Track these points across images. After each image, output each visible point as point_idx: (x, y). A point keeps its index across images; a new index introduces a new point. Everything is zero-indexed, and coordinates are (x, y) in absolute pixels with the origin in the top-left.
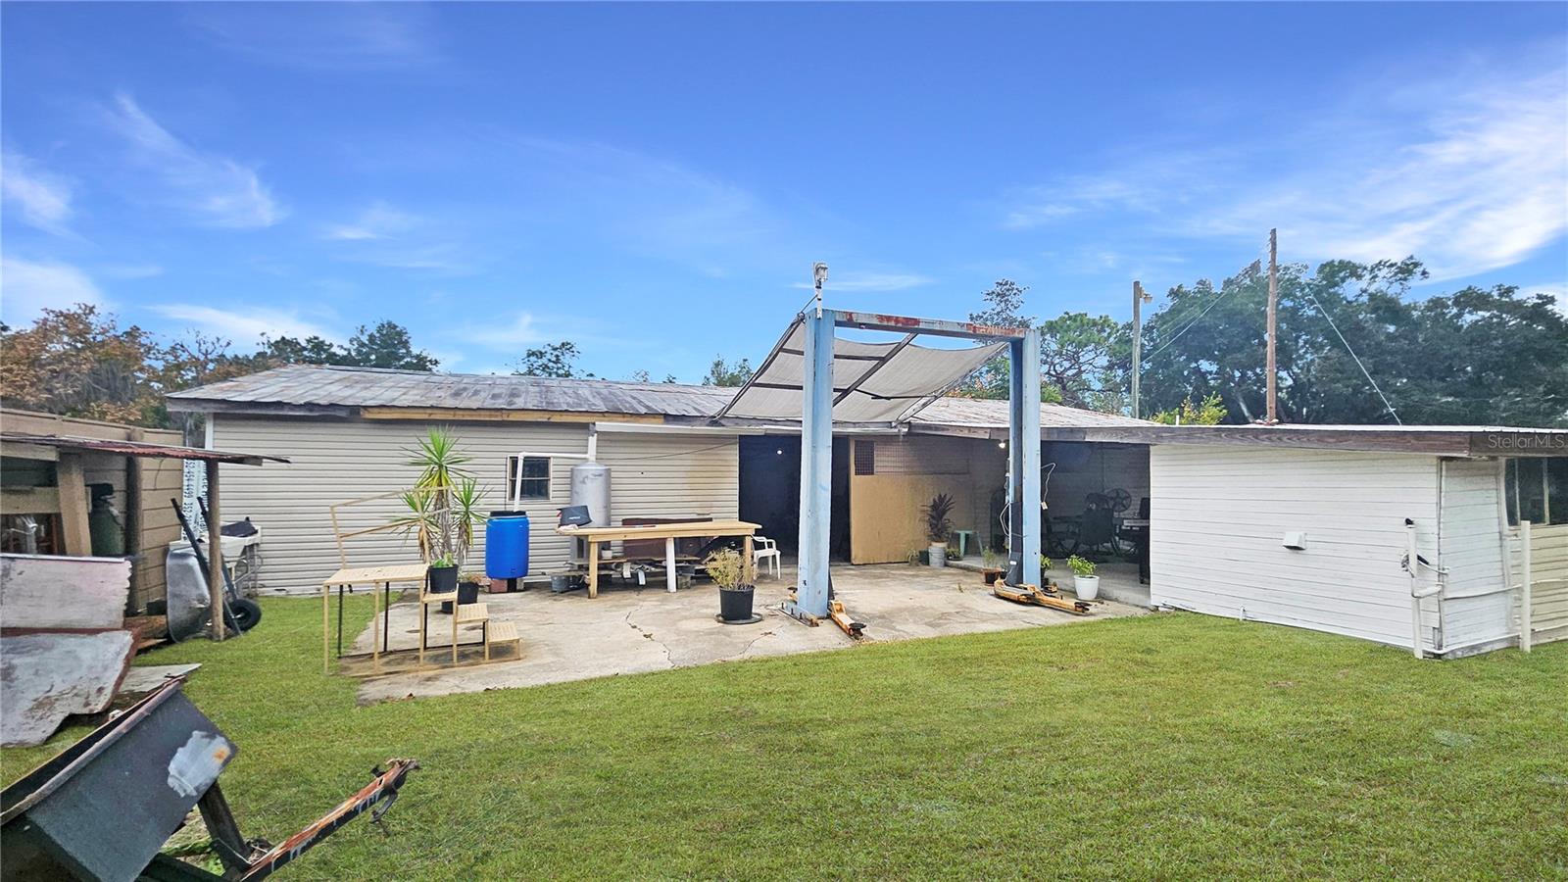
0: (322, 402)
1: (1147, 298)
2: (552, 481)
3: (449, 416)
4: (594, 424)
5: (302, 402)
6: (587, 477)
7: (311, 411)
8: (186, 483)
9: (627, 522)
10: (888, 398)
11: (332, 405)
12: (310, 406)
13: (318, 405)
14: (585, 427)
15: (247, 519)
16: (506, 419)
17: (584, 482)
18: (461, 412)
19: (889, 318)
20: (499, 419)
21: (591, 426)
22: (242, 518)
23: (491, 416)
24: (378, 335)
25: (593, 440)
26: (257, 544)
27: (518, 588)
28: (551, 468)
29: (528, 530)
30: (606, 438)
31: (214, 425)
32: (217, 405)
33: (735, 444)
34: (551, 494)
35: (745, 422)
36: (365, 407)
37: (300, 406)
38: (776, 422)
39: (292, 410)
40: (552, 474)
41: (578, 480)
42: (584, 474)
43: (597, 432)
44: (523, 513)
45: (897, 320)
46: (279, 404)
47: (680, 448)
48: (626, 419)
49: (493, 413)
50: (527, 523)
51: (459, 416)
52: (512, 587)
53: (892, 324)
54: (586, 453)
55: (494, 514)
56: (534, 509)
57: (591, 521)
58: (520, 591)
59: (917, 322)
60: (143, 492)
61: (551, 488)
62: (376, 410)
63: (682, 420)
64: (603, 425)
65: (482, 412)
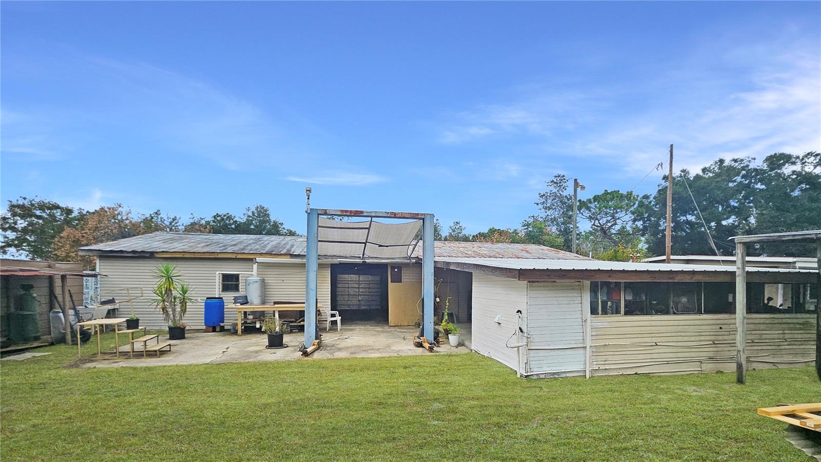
0: (138, 250)
1: (583, 188)
2: (240, 285)
3: (192, 256)
4: (255, 259)
5: (130, 250)
6: (250, 283)
7: (134, 254)
8: (85, 284)
9: (275, 303)
10: (387, 246)
11: (142, 252)
12: (134, 252)
13: (137, 251)
14: (251, 260)
15: (113, 298)
16: (217, 257)
17: (249, 285)
18: (197, 254)
19: (346, 211)
20: (214, 257)
21: (254, 260)
22: (111, 298)
23: (210, 255)
24: (256, 211)
25: (255, 266)
26: (117, 309)
27: (217, 330)
28: (240, 278)
29: (223, 306)
30: (260, 264)
31: (100, 260)
32: (97, 252)
33: (328, 267)
34: (240, 290)
35: (330, 257)
36: (156, 252)
37: (130, 252)
38: (346, 257)
39: (127, 254)
40: (240, 281)
41: (247, 283)
42: (249, 281)
43: (257, 262)
44: (222, 298)
45: (351, 212)
46: (121, 251)
47: (301, 270)
48: (272, 257)
49: (211, 254)
50: (223, 302)
51: (197, 255)
52: (214, 330)
53: (349, 214)
54: (253, 271)
55: (208, 298)
56: (228, 297)
57: (248, 303)
58: (217, 332)
59: (362, 212)
60: (57, 288)
61: (240, 287)
62: (161, 253)
63: (299, 257)
64: (259, 259)
65: (206, 254)
